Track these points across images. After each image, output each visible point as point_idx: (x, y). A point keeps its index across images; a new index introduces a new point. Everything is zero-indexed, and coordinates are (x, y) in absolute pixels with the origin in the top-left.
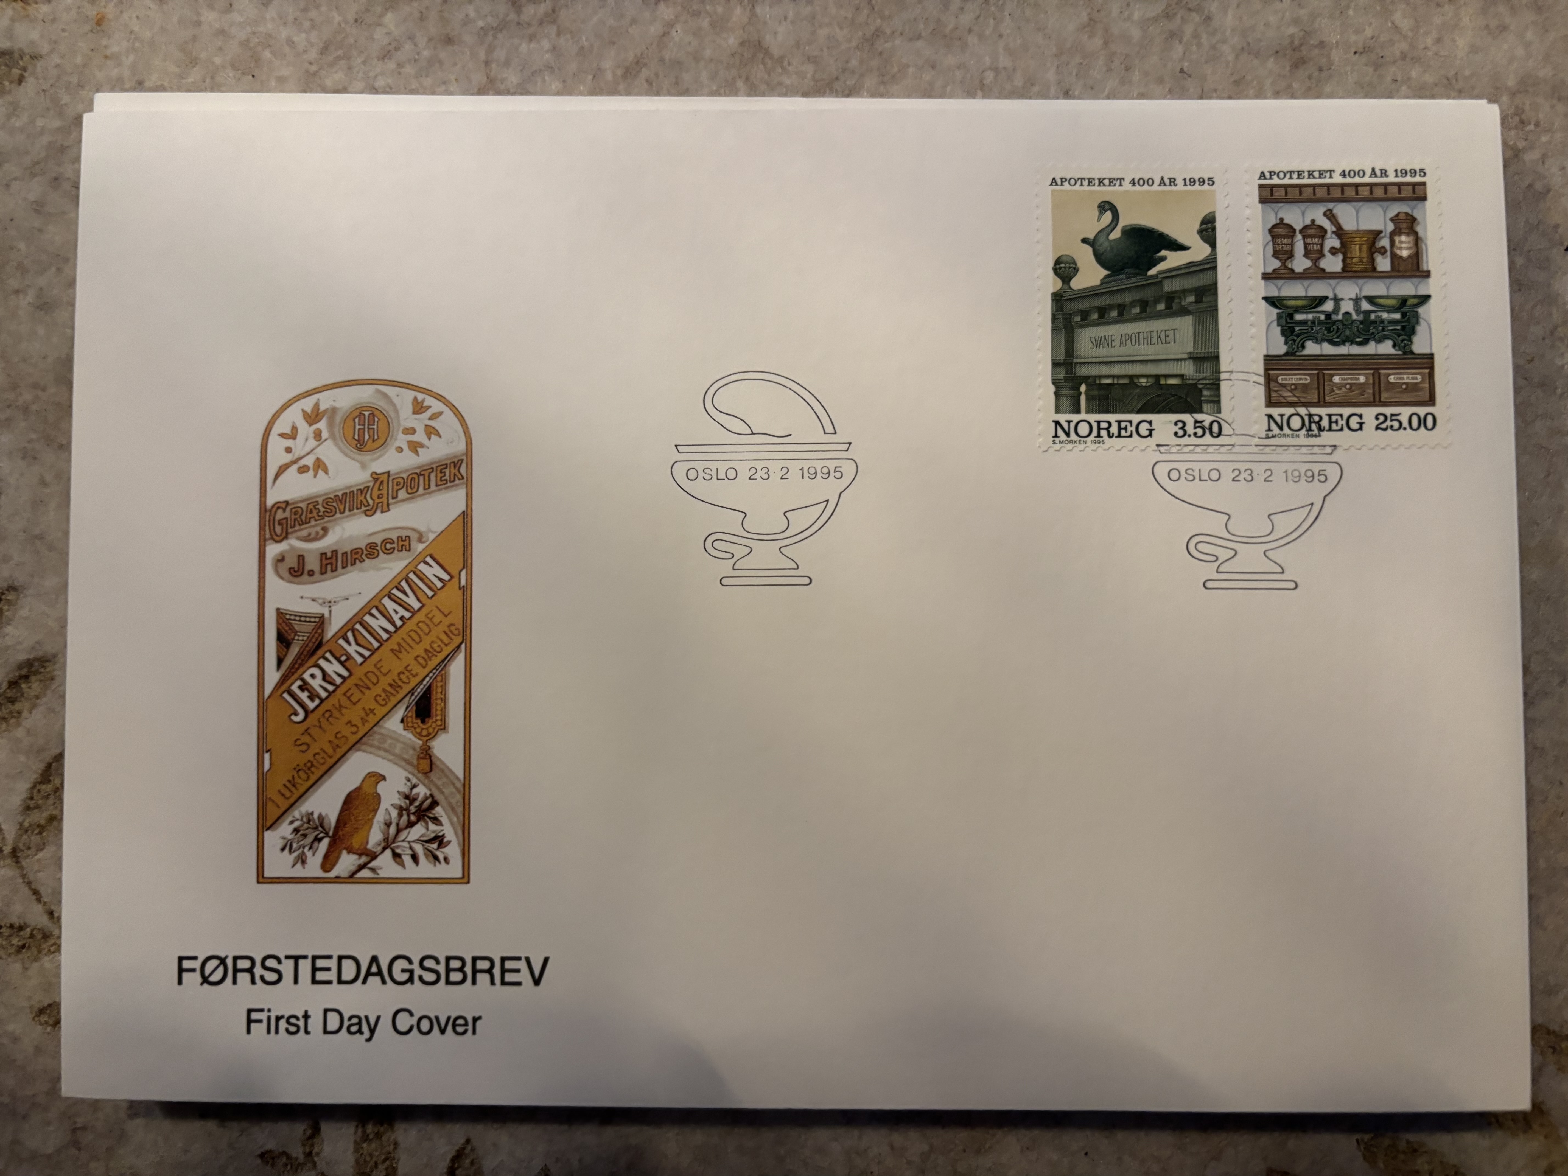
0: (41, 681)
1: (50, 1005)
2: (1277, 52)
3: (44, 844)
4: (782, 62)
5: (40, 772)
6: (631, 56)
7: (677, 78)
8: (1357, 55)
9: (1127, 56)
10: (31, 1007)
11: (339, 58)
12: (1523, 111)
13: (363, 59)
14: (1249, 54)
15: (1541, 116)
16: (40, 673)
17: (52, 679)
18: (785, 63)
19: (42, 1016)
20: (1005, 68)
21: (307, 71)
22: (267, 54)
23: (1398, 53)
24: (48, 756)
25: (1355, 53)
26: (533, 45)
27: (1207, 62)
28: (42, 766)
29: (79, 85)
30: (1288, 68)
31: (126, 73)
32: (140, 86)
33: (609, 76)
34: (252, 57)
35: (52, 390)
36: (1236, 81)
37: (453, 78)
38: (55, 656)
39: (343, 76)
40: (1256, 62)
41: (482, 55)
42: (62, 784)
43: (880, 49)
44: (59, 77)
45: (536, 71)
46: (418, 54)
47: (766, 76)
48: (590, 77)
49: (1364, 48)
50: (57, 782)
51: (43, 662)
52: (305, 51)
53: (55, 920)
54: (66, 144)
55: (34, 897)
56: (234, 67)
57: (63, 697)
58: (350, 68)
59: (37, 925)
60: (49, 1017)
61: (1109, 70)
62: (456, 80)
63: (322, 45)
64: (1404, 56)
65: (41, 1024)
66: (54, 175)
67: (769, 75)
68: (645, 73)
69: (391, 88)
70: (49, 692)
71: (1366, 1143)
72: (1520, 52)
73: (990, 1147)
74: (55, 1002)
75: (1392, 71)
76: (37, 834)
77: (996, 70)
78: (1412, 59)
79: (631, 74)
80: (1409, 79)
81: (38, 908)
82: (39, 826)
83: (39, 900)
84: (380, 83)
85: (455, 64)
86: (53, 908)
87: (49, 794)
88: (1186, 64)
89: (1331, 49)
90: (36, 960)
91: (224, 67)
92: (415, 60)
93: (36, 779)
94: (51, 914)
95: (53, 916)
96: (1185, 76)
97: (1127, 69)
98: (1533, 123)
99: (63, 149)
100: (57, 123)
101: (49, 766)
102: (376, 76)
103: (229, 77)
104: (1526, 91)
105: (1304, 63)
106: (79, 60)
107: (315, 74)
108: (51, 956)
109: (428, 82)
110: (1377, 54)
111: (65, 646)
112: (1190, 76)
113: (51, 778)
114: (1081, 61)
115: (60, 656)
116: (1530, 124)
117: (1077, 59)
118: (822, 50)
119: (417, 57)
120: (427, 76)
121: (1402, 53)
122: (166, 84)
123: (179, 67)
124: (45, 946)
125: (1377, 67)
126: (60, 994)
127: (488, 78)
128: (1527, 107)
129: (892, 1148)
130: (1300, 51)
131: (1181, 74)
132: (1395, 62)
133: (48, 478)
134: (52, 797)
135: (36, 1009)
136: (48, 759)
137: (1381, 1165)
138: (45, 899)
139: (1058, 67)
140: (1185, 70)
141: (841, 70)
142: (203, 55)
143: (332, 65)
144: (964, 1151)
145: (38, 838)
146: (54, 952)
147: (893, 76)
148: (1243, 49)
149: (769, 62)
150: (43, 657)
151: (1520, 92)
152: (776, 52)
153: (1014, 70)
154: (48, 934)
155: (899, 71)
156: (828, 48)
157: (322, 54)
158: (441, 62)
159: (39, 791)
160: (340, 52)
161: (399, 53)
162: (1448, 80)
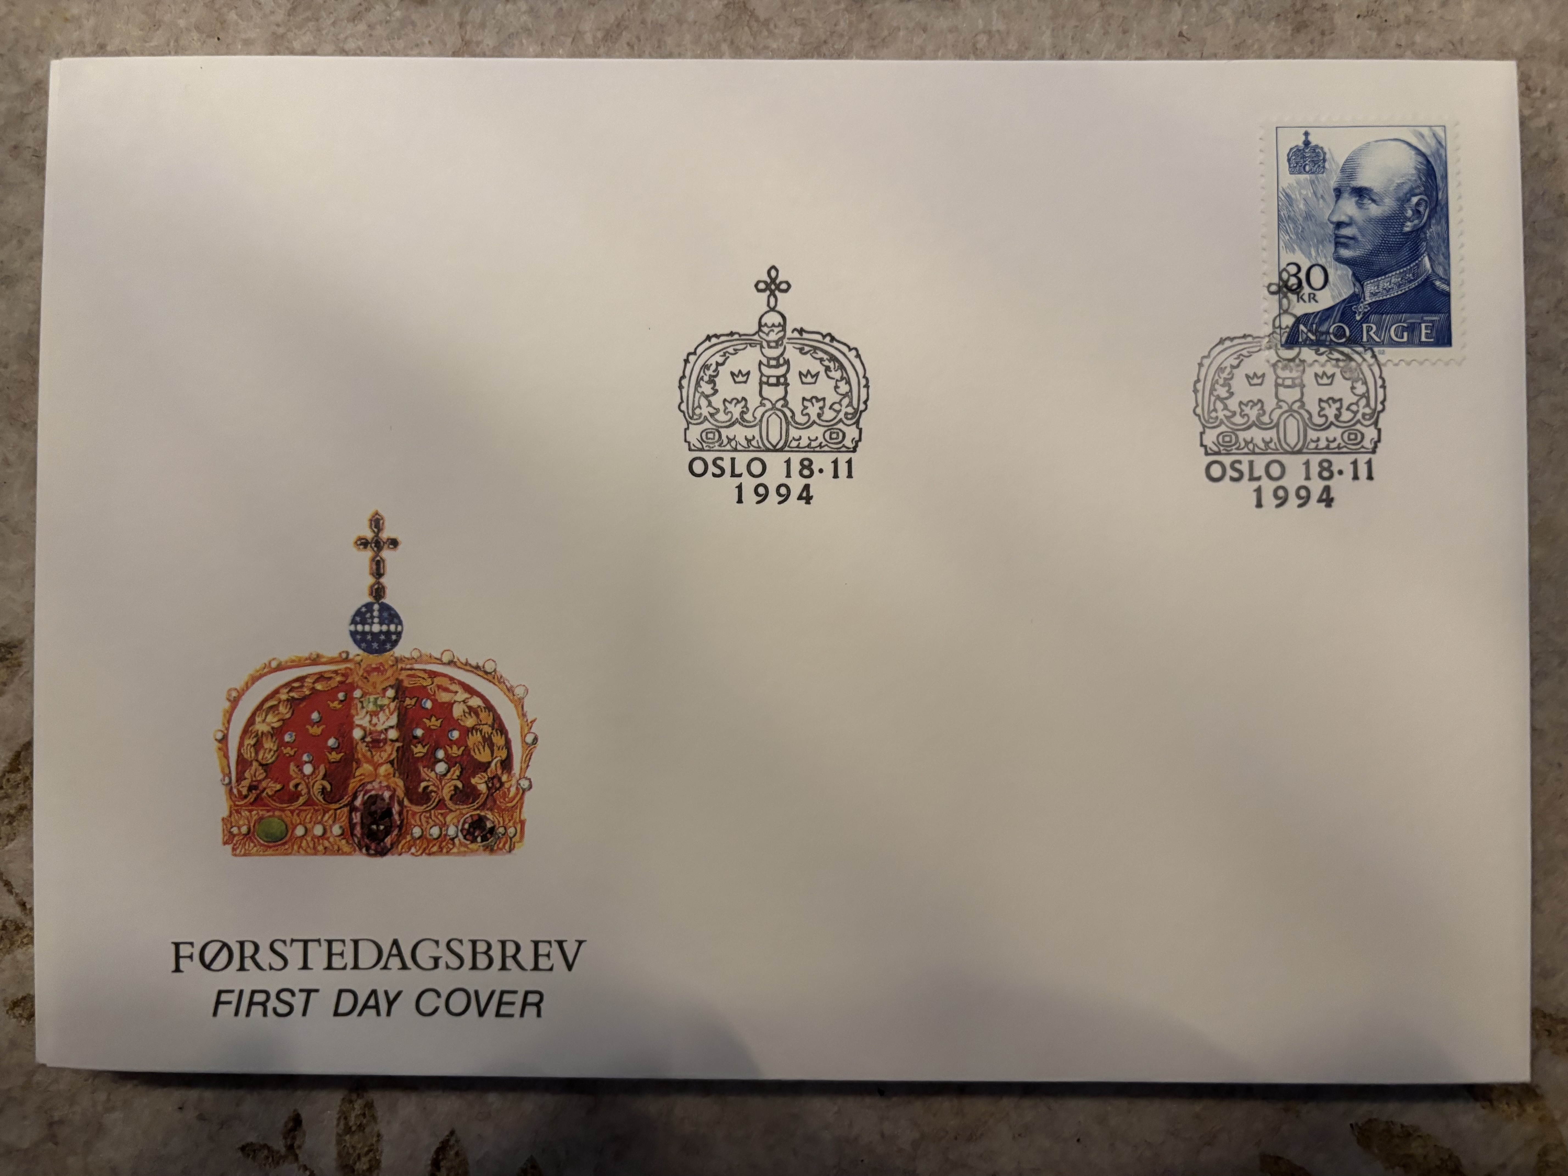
0: (8, 667)
1: (24, 998)
2: (1279, 15)
3: (15, 834)
4: (768, 25)
5: (8, 761)
6: (612, 19)
7: (659, 41)
8: (1360, 19)
9: (1125, 18)
10: (5, 1000)
11: (308, 19)
12: (1530, 77)
13: (332, 20)
14: (1250, 17)
15: (1548, 83)
16: (7, 659)
17: (20, 665)
18: (772, 26)
19: (16, 1009)
20: (998, 31)
21: (274, 33)
22: (232, 16)
23: (1402, 17)
24: (16, 745)
25: (1359, 16)
26: (509, 6)
27: (1207, 25)
28: (10, 754)
29: (39, 50)
30: (1289, 32)
31: (88, 37)
32: (101, 50)
33: (589, 38)
34: (217, 19)
35: (14, 367)
36: (1236, 45)
37: (426, 40)
38: (21, 642)
39: (312, 39)
40: (1256, 25)
41: (457, 17)
42: (32, 773)
43: (869, 12)
44: (17, 41)
45: (513, 34)
46: (390, 15)
47: (752, 40)
48: (570, 40)
49: (1368, 12)
50: (27, 771)
51: (10, 648)
52: (272, 12)
53: (28, 912)
54: (25, 111)
55: (5, 889)
56: (197, 28)
57: (31, 684)
58: (319, 30)
59: (9, 917)
60: (23, 1010)
61: (1106, 33)
62: (430, 42)
63: (289, 6)
64: (1408, 20)
65: (15, 1017)
66: (13, 143)
67: (755, 39)
68: (626, 36)
69: (362, 51)
70: (16, 680)
71: (1360, 1128)
72: (1527, 16)
73: (982, 1135)
74: (29, 995)
75: (1395, 36)
76: (7, 824)
77: (990, 33)
78: (1417, 22)
79: (611, 36)
80: (1413, 44)
81: (11, 900)
82: (9, 815)
83: (10, 891)
84: (351, 45)
85: (429, 26)
86: (25, 899)
87: (19, 784)
88: (1185, 27)
89: (1334, 12)
90: (9, 951)
91: (188, 30)
92: (387, 22)
93: (5, 767)
94: (23, 905)
95: (25, 907)
96: (1184, 39)
97: (1125, 32)
98: (1539, 89)
99: (23, 116)
100: (15, 89)
101: (18, 755)
102: (346, 38)
103: (193, 40)
104: (1533, 57)
105: (1307, 26)
106: (37, 22)
107: (282, 36)
108: (24, 949)
109: (400, 44)
110: (1381, 17)
111: (33, 631)
112: (1189, 40)
113: (20, 767)
114: (1077, 24)
115: (27, 641)
116: (1536, 90)
117: (1073, 22)
118: (809, 12)
119: (388, 18)
120: (399, 39)
121: (1406, 17)
122: (128, 48)
123: (141, 30)
124: (18, 938)
125: (1380, 30)
126: (33, 987)
127: (463, 40)
128: (1534, 73)
129: (883, 1135)
130: (1302, 14)
131: (1179, 39)
132: (1399, 26)
133: (12, 457)
134: (21, 786)
135: (9, 1002)
136: (17, 748)
137: (1376, 1151)
138: (16, 890)
139: (1053, 30)
140: (1184, 33)
141: (829, 33)
142: (167, 18)
143: (300, 27)
144: (956, 1138)
145: (9, 827)
146: (27, 944)
147: (883, 40)
148: (1243, 11)
149: (754, 24)
150: (9, 643)
151: (1527, 58)
152: (762, 14)
153: (1008, 33)
154: (21, 925)
155: (890, 34)
156: (816, 10)
157: (289, 15)
158: (413, 24)
159: (8, 780)
160: (308, 14)
161: (370, 14)
162: (1453, 45)
